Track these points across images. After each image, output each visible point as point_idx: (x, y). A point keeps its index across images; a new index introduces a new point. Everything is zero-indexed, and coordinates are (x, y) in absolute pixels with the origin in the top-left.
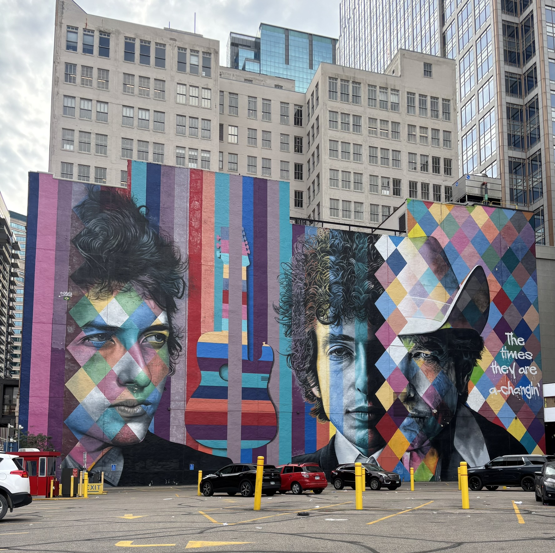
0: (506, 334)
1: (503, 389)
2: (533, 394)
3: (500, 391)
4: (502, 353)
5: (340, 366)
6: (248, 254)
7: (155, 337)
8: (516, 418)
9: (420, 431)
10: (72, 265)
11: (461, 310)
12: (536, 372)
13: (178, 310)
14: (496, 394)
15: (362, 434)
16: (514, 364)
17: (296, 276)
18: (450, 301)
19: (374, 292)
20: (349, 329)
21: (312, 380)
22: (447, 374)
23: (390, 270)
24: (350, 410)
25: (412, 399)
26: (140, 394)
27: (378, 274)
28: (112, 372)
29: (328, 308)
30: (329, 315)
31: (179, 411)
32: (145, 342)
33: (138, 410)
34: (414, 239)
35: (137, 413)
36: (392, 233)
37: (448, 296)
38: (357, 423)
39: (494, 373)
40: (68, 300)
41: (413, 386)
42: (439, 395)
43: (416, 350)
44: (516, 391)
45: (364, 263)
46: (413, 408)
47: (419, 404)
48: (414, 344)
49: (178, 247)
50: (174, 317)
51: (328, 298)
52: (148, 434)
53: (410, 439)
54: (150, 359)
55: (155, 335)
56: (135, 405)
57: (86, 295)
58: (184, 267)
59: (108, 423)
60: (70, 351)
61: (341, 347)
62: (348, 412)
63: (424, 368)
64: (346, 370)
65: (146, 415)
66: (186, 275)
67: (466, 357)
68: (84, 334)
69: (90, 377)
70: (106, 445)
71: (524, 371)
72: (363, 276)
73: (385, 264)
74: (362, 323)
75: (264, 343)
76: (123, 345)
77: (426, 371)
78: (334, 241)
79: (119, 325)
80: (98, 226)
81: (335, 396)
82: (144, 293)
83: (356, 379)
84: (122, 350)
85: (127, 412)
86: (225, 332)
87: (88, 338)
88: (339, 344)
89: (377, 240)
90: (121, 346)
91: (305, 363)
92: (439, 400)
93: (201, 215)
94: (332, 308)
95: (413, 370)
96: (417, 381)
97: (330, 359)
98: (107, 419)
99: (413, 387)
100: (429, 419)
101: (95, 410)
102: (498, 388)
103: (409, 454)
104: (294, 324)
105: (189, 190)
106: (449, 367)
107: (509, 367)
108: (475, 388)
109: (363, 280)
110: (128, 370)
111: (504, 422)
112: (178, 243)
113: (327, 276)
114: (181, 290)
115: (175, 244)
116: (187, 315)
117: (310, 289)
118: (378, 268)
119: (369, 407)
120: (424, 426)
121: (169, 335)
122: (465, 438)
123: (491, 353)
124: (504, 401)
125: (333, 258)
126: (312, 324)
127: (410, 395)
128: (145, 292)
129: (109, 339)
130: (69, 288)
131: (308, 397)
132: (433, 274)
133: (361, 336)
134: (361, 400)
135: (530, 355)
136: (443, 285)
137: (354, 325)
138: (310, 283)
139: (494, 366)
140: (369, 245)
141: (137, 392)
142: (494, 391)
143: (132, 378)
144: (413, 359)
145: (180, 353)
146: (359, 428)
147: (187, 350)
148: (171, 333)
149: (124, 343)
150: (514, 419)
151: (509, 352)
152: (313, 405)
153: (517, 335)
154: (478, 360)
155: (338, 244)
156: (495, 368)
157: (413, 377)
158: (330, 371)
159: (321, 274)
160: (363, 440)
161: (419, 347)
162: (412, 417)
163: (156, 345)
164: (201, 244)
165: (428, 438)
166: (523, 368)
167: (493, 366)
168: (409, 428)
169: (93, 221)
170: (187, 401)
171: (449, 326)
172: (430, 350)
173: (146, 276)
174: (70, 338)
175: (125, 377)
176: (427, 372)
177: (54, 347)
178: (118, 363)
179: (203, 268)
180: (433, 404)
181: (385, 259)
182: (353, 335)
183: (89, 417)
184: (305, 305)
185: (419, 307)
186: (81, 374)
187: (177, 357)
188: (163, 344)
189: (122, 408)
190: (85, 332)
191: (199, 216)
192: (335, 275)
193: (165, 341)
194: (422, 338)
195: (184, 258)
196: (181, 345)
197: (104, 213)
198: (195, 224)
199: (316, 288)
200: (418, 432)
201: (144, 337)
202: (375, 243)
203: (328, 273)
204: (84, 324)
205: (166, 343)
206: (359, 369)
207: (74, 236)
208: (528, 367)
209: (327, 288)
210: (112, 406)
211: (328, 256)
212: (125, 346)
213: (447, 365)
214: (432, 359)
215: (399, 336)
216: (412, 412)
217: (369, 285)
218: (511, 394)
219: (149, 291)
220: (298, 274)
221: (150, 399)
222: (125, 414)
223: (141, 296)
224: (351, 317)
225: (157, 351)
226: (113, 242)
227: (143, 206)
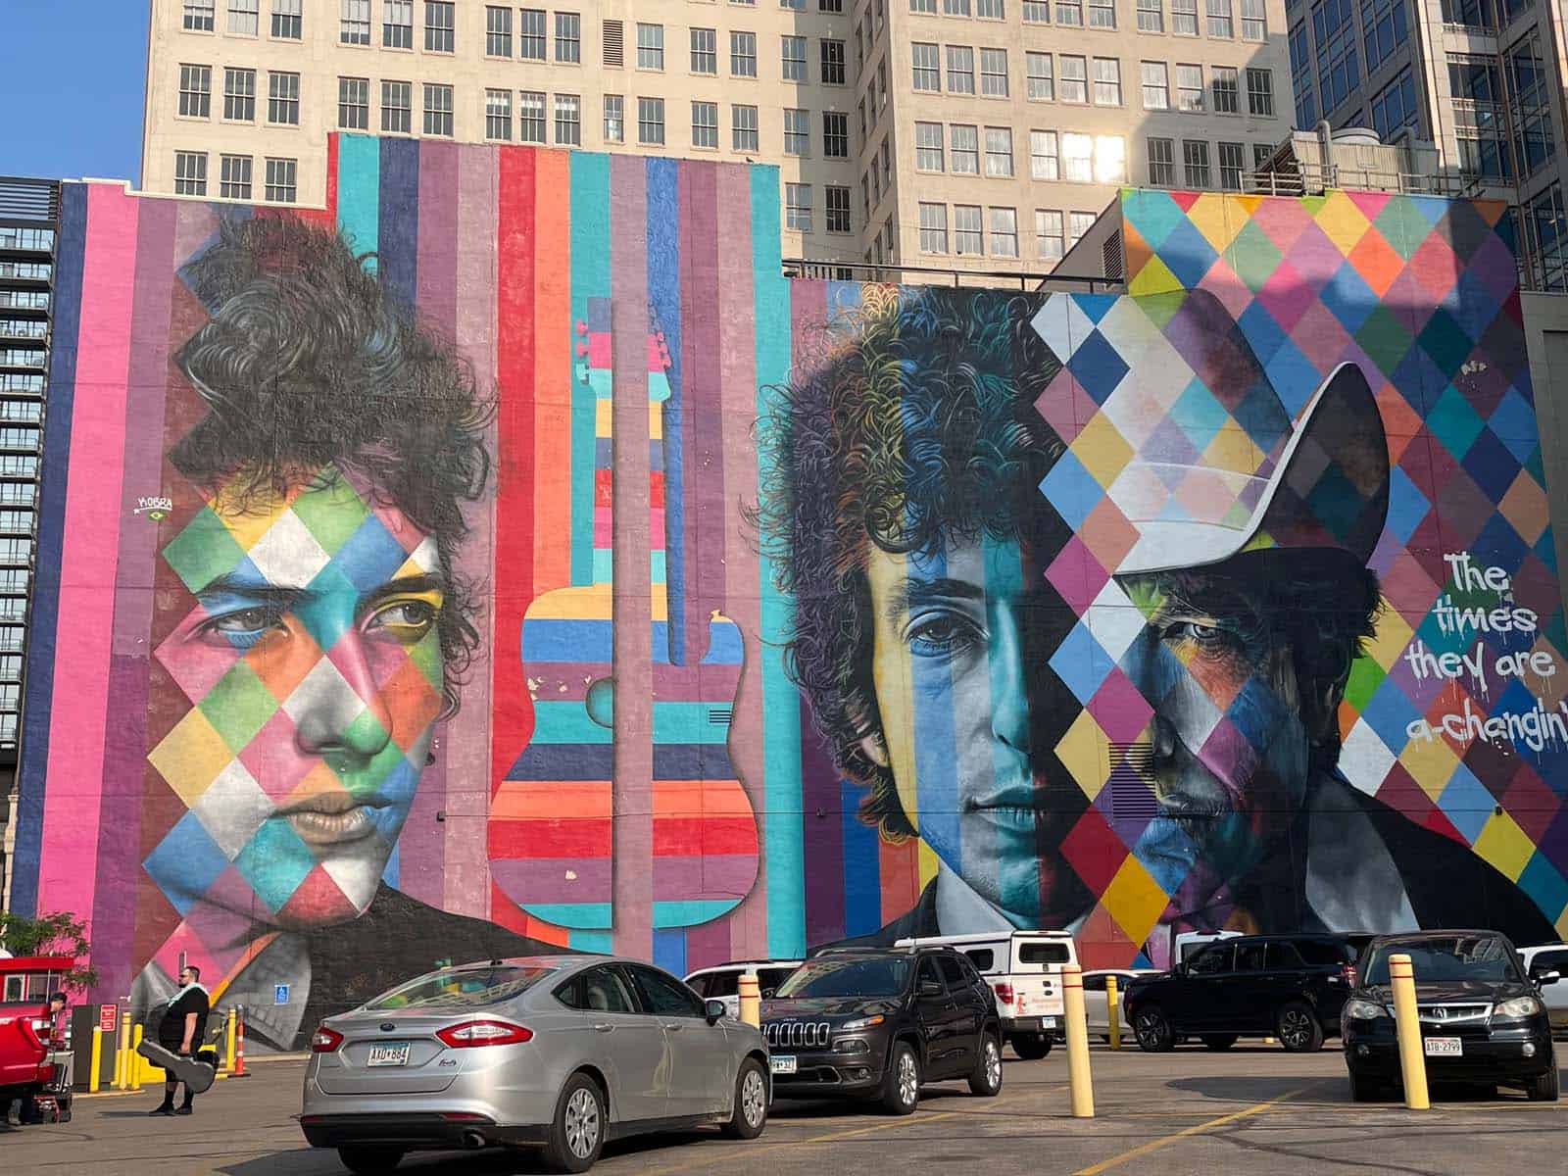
0: (1446, 557)
1: (1450, 723)
2: (1546, 737)
3: (1440, 730)
4: (1440, 616)
5: (944, 671)
6: (665, 366)
7: (404, 610)
8: (1499, 812)
9: (1199, 858)
10: (173, 425)
11: (1302, 496)
12: (1552, 670)
13: (467, 531)
14: (1430, 739)
15: (1019, 872)
16: (1481, 646)
17: (804, 420)
18: (1266, 470)
19: (1033, 454)
20: (965, 564)
21: (861, 716)
22: (1271, 682)
23: (1080, 391)
24: (979, 800)
25: (1168, 761)
26: (358, 778)
27: (1042, 404)
28: (280, 717)
29: (901, 506)
30: (904, 524)
31: (470, 821)
32: (376, 626)
33: (354, 822)
34: (1147, 301)
35: (351, 833)
36: (1084, 287)
37: (1260, 456)
38: (1003, 841)
39: (1418, 675)
40: (160, 521)
41: (1169, 722)
42: (1251, 748)
43: (1172, 615)
44: (1493, 728)
45: (1003, 375)
46: (1171, 788)
47: (1191, 775)
48: (1165, 600)
49: (469, 361)
50: (457, 554)
51: (899, 477)
52: (383, 893)
53: (1168, 881)
54: (387, 676)
55: (403, 607)
56: (345, 808)
57: (211, 504)
58: (486, 413)
59: (267, 863)
60: (164, 660)
61: (947, 615)
62: (972, 808)
63: (1200, 669)
64: (961, 682)
65: (375, 838)
66: (490, 434)
67: (1329, 630)
68: (205, 612)
69: (221, 733)
70: (261, 928)
71: (1511, 666)
72: (999, 410)
73: (1064, 375)
74: (1003, 547)
75: (716, 613)
76: (312, 641)
77: (1205, 678)
78: (913, 318)
79: (303, 583)
80: (244, 314)
81: (931, 758)
82: (373, 491)
83: (994, 709)
84: (310, 652)
85: (321, 829)
86: (603, 587)
87: (214, 623)
88: (938, 607)
89: (1037, 310)
90: (307, 642)
91: (838, 665)
92: (1252, 763)
93: (532, 266)
94: (912, 506)
95: (1166, 675)
96: (1181, 707)
97: (913, 652)
98: (264, 852)
99: (1169, 726)
100: (1225, 822)
101: (231, 828)
102: (1435, 721)
103: (1167, 930)
104: (803, 555)
105: (497, 205)
106: (1275, 665)
107: (1465, 658)
108: (1361, 724)
109: (1002, 421)
110: (327, 710)
111: (1461, 825)
112: (466, 348)
113: (896, 416)
114: (478, 476)
115: (461, 352)
116: (494, 543)
117: (846, 454)
118: (1043, 386)
119: (1036, 792)
120: (1209, 842)
121: (444, 603)
122: (1341, 875)
123: (1403, 617)
124: (1455, 761)
125: (910, 366)
126: (854, 551)
127: (1159, 750)
128: (376, 486)
129: (272, 624)
130: (162, 487)
131: (850, 765)
132: (1208, 394)
133: (1003, 582)
134: (1011, 770)
135: (1528, 618)
136: (1241, 425)
137: (982, 549)
138: (846, 439)
139: (1418, 655)
140: (1014, 323)
141: (351, 770)
142: (1421, 732)
143: (339, 731)
144: (1165, 643)
145: (475, 653)
146: (1008, 854)
147: (493, 644)
148: (450, 597)
149: (316, 631)
150: (1494, 814)
151: (1462, 613)
152: (868, 787)
153: (1481, 562)
154: (1364, 639)
155: (924, 326)
156: (1421, 660)
157: (1168, 697)
158: (915, 687)
159: (878, 410)
160: (1024, 890)
161: (1179, 607)
162: (1171, 817)
163: (406, 633)
164: (532, 348)
165: (1223, 881)
166: (1508, 659)
167: (1412, 657)
168: (1164, 849)
169: (235, 301)
170: (495, 790)
171: (1267, 542)
172: (1213, 615)
173: (378, 445)
174: (164, 625)
175: (318, 730)
176: (1209, 682)
177: (120, 652)
178: (297, 690)
179: (540, 413)
180: (1233, 777)
181: (1064, 359)
182: (980, 580)
183: (211, 848)
184: (833, 501)
185: (1172, 491)
186: (194, 723)
187: (464, 665)
188: (425, 629)
189: (309, 817)
190: (208, 606)
191: (526, 274)
192: (917, 412)
193: (430, 621)
194: (1187, 582)
195: (486, 388)
196: (478, 630)
197: (265, 277)
198: (516, 296)
199: (864, 450)
200: (1191, 861)
201: (373, 614)
202: (1032, 317)
203: (899, 406)
204: (203, 586)
205: (434, 625)
206: (1002, 677)
207: (179, 345)
208: (1525, 655)
209: (896, 450)
210: (278, 814)
211: (894, 359)
212: (319, 641)
213: (1269, 656)
214: (1222, 642)
215: (1118, 578)
216: (1169, 803)
217: (1017, 433)
218: (1477, 736)
219: (388, 485)
220: (810, 414)
221: (388, 789)
222: (316, 837)
223: (363, 501)
224: (970, 528)
225: (409, 650)
226: (288, 355)
227: (371, 254)
